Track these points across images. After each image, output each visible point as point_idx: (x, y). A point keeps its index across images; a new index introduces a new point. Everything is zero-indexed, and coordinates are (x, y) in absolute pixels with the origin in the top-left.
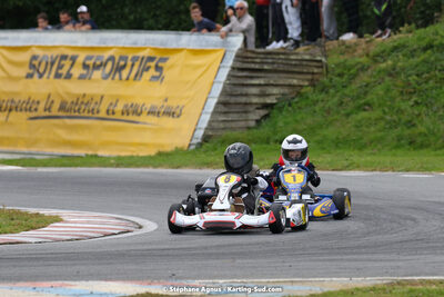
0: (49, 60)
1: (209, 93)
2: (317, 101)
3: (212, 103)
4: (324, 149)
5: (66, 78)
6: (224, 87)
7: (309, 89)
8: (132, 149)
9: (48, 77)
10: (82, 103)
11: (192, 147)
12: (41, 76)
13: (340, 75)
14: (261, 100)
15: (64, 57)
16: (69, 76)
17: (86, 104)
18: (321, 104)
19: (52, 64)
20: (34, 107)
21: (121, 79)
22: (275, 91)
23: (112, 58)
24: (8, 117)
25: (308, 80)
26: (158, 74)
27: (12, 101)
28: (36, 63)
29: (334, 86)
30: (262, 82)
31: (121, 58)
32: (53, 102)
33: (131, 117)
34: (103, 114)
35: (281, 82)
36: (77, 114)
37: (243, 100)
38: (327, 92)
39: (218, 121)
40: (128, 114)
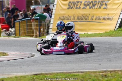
0: (74, 3)
1: (121, 12)
5: (79, 9)
8: (98, 31)
9: (74, 9)
11: (116, 30)
12: (72, 8)
15: (78, 2)
16: (80, 8)
17: (85, 17)
19: (75, 4)
23: (92, 2)
26: (106, 6)
27: (64, 17)
28: (70, 4)
31: (95, 1)
32: (75, 17)
34: (90, 20)
36: (82, 20)
40: (97, 20)
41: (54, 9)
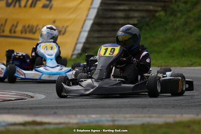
1: (87, 16)
2: (168, 22)
3: (89, 24)
4: (173, 57)
7: (162, 13)
11: (74, 57)
13: (186, 3)
18: (171, 24)
21: (20, 6)
22: (136, 14)
25: (161, 6)
26: (47, 2)
29: (180, 11)
30: (126, 7)
33: (28, 35)
34: (7, 33)
35: (141, 8)
37: (112, 21)
38: (175, 16)
40: (26, 33)
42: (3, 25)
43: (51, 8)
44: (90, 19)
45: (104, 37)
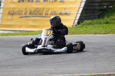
1: (80, 6)
3: (81, 9)
6: (85, 4)
9: (26, 2)
10: (37, 11)
11: (74, 26)
12: (23, 1)
14: (100, 8)
16: (32, 1)
17: (38, 12)
20: (21, 13)
22: (105, 4)
24: (12, 17)
27: (14, 11)
32: (27, 11)
34: (44, 15)
36: (35, 15)
37: (93, 8)
39: (83, 16)
40: (52, 15)
41: (3, 2)
42: (42, 11)
43: (64, 2)
44: (81, 7)
45: (89, 16)
